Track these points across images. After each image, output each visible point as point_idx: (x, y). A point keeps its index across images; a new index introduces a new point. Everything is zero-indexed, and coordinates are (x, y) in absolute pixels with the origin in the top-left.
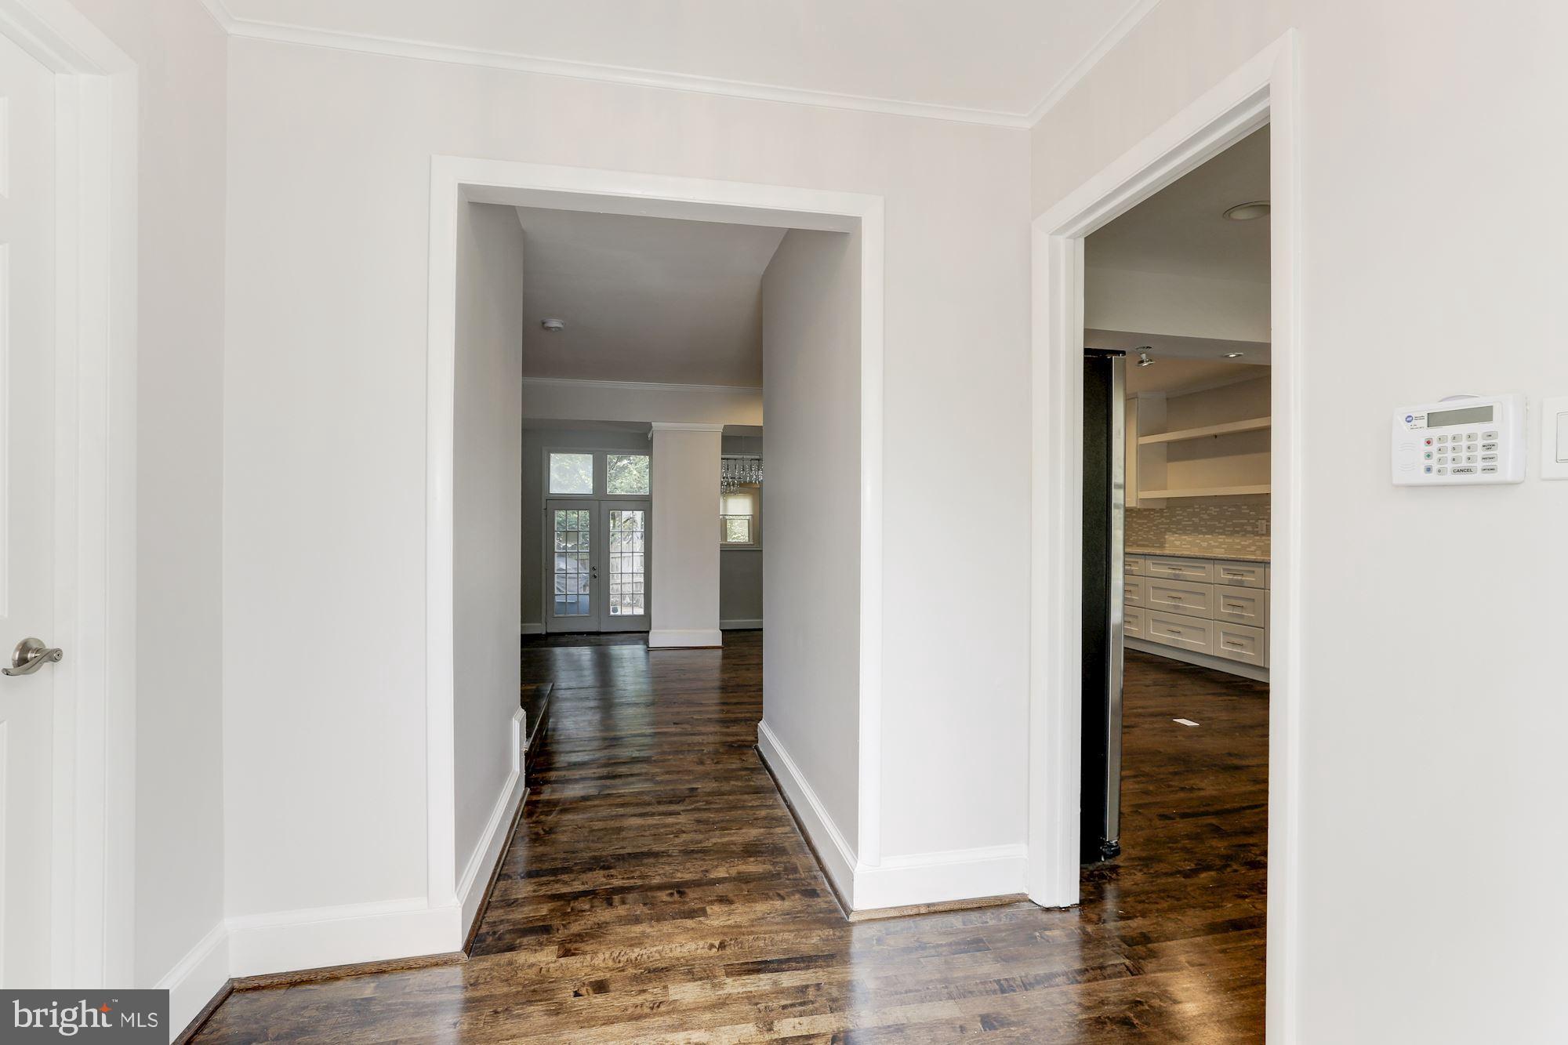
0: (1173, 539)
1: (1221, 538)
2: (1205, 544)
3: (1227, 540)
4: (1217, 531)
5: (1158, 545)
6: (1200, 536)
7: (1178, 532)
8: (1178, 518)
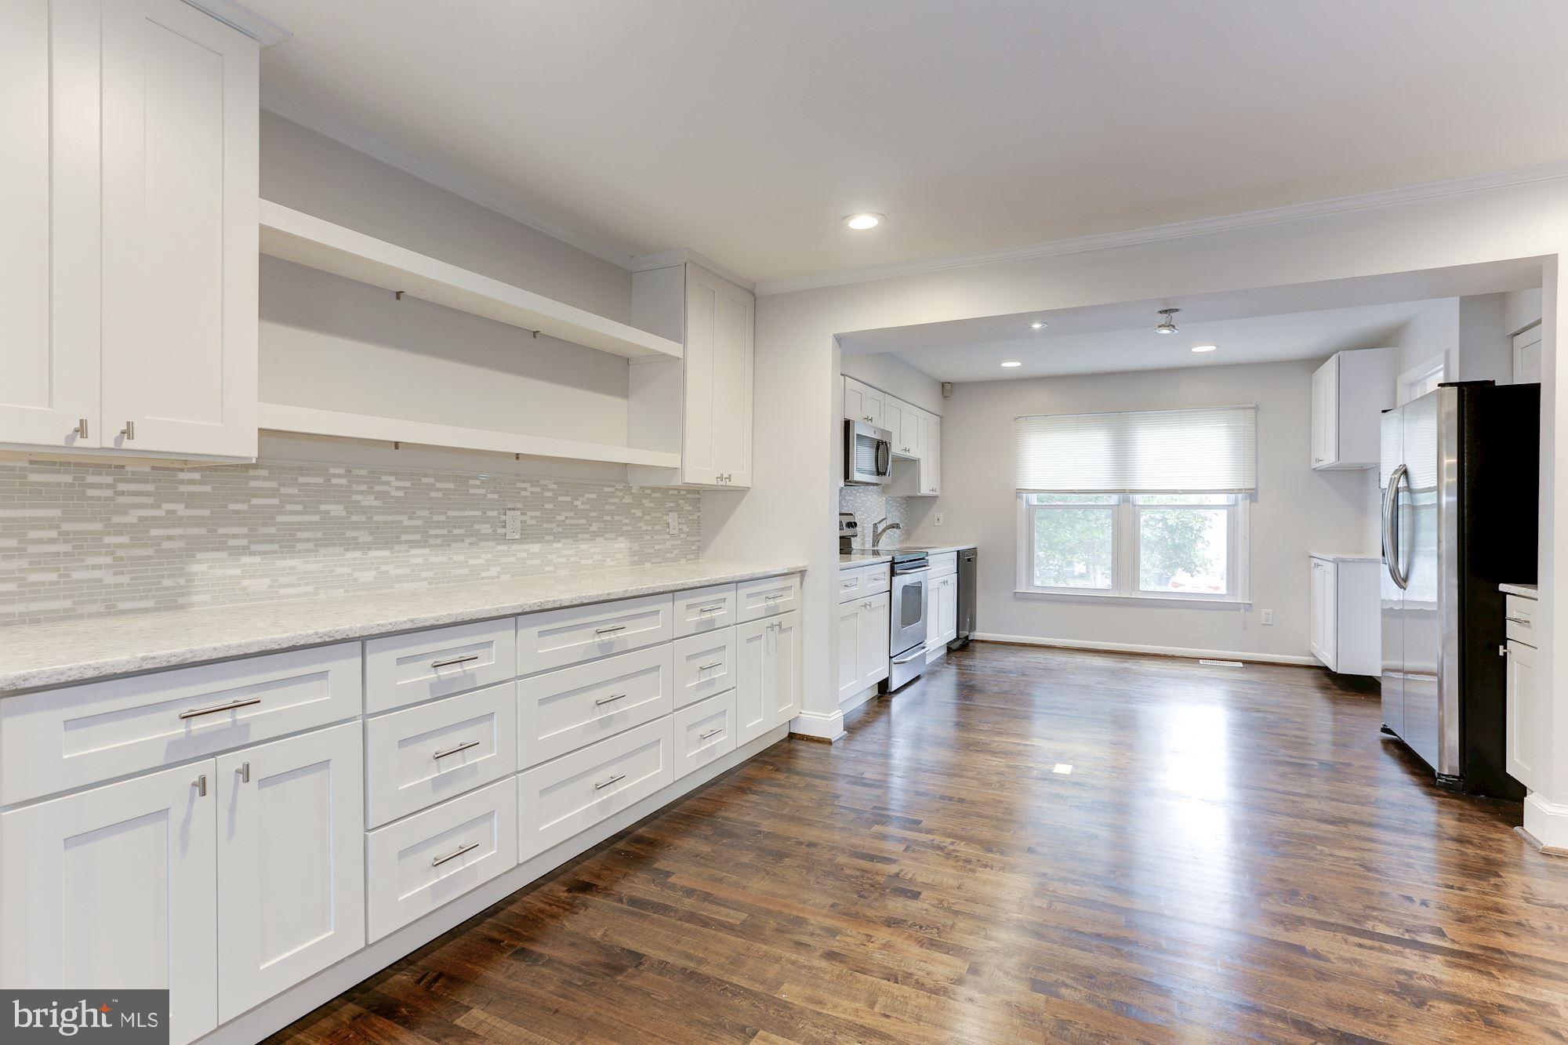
0: (237, 572)
1: (418, 556)
2: (368, 576)
3: (433, 560)
4: (404, 537)
5: (150, 603)
6: (350, 555)
7: (254, 548)
8: (255, 501)
